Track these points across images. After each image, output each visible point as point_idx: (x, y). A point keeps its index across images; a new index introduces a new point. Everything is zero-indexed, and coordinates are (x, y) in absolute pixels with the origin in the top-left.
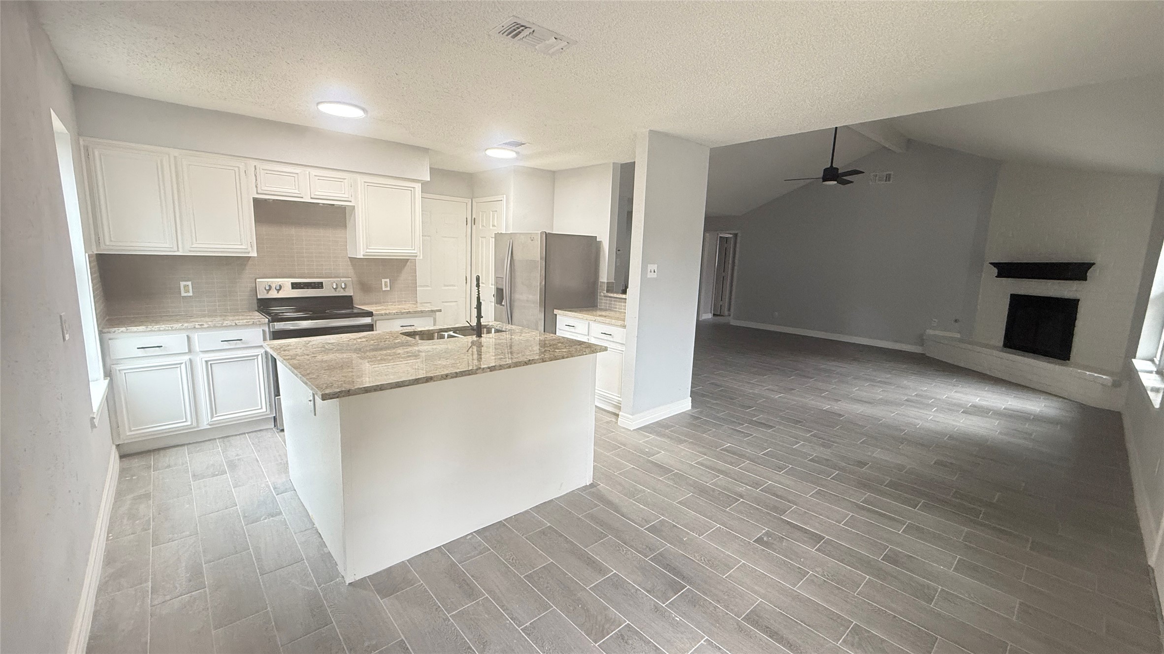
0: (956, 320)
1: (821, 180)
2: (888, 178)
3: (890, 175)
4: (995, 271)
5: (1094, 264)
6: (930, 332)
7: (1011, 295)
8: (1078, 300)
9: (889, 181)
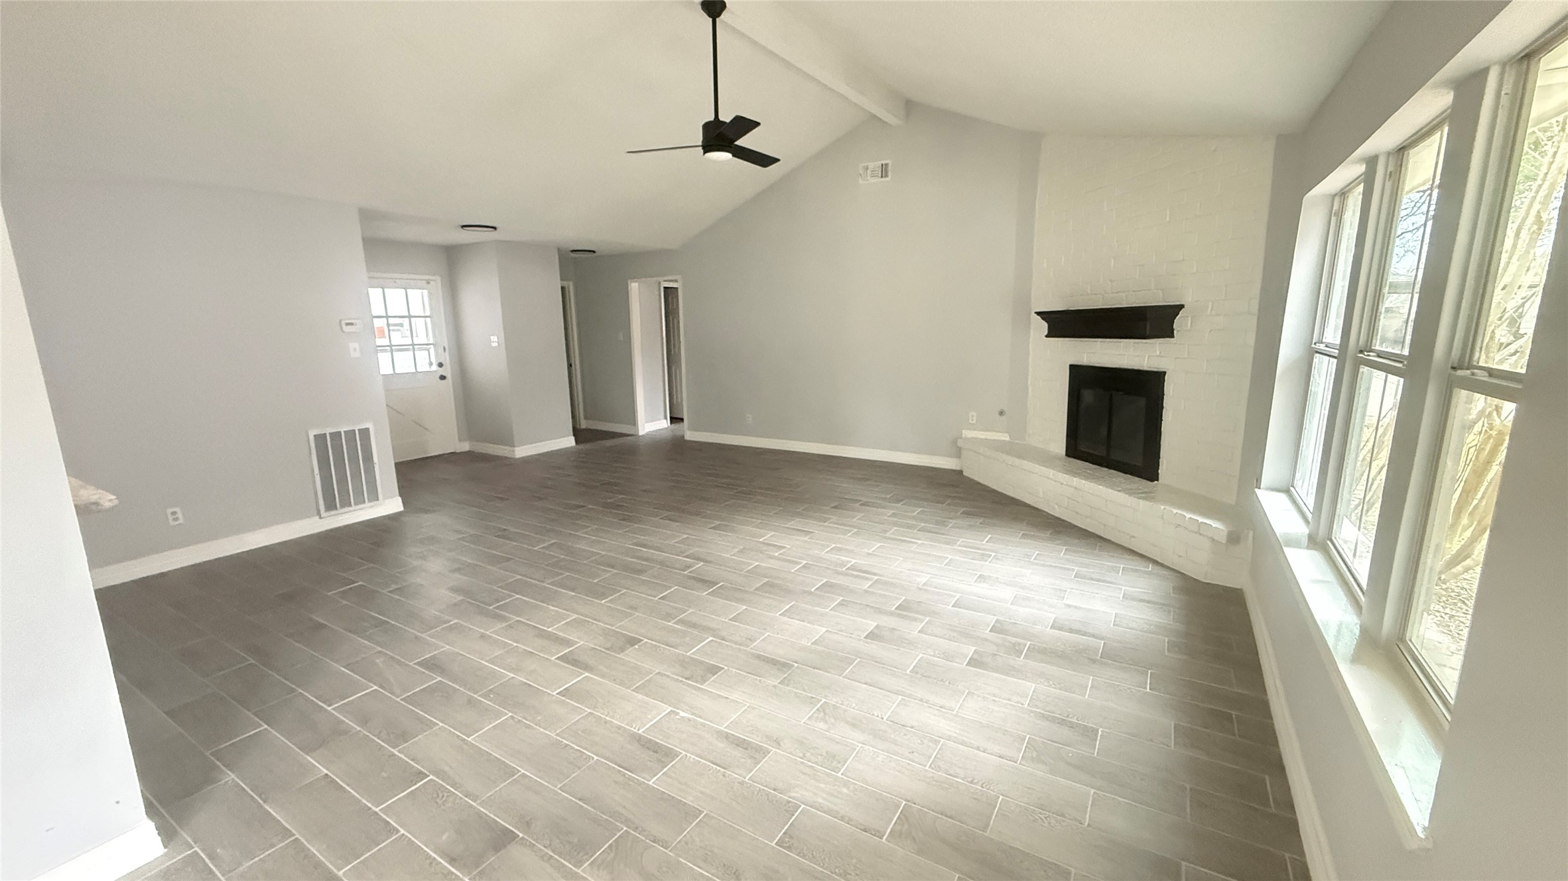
0: (1002, 412)
1: (701, 150)
2: (884, 171)
3: (887, 165)
4: (1044, 326)
5: (1182, 307)
6: (968, 434)
7: (1071, 366)
8: (1165, 373)
9: (886, 176)
